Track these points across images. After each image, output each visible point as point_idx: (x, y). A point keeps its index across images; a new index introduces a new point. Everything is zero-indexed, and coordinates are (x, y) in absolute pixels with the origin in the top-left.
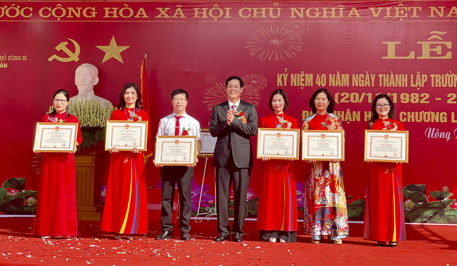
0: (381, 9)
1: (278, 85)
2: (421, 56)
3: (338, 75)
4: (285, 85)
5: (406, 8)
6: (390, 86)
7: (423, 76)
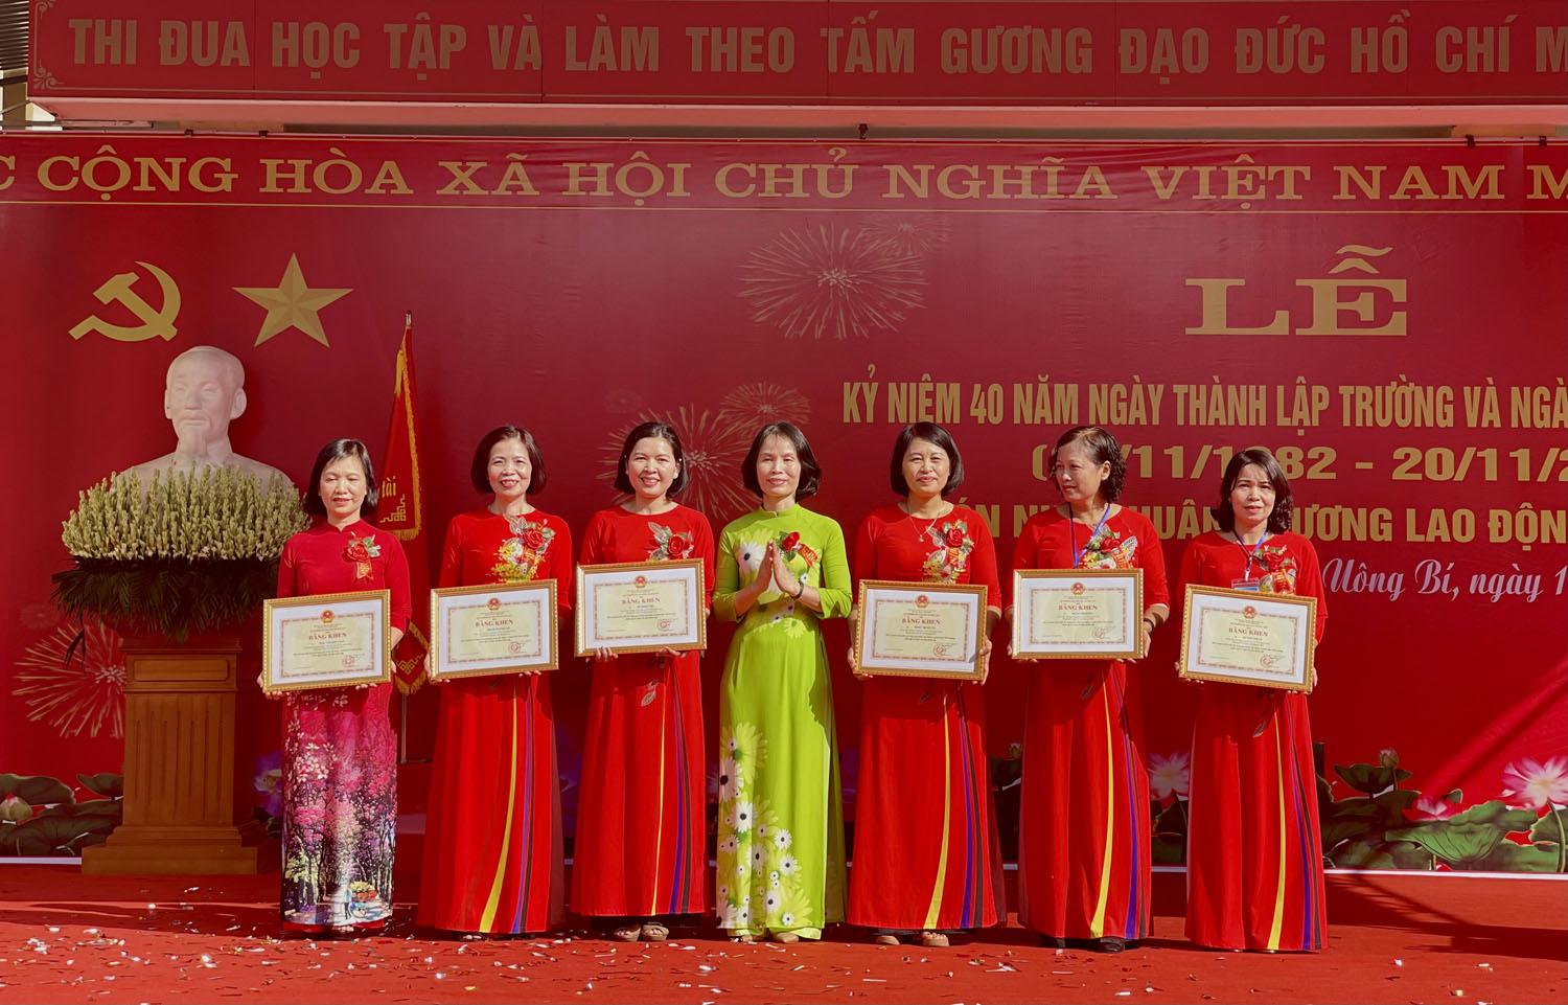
0: (1179, 171)
1: (847, 419)
2: (1310, 325)
3: (1043, 389)
4: (870, 419)
5: (1261, 170)
6: (1211, 422)
7: (1316, 390)
